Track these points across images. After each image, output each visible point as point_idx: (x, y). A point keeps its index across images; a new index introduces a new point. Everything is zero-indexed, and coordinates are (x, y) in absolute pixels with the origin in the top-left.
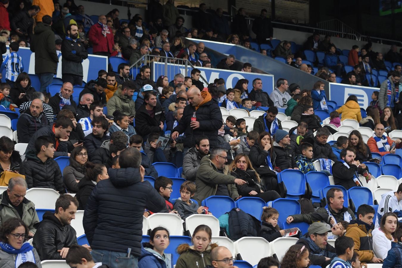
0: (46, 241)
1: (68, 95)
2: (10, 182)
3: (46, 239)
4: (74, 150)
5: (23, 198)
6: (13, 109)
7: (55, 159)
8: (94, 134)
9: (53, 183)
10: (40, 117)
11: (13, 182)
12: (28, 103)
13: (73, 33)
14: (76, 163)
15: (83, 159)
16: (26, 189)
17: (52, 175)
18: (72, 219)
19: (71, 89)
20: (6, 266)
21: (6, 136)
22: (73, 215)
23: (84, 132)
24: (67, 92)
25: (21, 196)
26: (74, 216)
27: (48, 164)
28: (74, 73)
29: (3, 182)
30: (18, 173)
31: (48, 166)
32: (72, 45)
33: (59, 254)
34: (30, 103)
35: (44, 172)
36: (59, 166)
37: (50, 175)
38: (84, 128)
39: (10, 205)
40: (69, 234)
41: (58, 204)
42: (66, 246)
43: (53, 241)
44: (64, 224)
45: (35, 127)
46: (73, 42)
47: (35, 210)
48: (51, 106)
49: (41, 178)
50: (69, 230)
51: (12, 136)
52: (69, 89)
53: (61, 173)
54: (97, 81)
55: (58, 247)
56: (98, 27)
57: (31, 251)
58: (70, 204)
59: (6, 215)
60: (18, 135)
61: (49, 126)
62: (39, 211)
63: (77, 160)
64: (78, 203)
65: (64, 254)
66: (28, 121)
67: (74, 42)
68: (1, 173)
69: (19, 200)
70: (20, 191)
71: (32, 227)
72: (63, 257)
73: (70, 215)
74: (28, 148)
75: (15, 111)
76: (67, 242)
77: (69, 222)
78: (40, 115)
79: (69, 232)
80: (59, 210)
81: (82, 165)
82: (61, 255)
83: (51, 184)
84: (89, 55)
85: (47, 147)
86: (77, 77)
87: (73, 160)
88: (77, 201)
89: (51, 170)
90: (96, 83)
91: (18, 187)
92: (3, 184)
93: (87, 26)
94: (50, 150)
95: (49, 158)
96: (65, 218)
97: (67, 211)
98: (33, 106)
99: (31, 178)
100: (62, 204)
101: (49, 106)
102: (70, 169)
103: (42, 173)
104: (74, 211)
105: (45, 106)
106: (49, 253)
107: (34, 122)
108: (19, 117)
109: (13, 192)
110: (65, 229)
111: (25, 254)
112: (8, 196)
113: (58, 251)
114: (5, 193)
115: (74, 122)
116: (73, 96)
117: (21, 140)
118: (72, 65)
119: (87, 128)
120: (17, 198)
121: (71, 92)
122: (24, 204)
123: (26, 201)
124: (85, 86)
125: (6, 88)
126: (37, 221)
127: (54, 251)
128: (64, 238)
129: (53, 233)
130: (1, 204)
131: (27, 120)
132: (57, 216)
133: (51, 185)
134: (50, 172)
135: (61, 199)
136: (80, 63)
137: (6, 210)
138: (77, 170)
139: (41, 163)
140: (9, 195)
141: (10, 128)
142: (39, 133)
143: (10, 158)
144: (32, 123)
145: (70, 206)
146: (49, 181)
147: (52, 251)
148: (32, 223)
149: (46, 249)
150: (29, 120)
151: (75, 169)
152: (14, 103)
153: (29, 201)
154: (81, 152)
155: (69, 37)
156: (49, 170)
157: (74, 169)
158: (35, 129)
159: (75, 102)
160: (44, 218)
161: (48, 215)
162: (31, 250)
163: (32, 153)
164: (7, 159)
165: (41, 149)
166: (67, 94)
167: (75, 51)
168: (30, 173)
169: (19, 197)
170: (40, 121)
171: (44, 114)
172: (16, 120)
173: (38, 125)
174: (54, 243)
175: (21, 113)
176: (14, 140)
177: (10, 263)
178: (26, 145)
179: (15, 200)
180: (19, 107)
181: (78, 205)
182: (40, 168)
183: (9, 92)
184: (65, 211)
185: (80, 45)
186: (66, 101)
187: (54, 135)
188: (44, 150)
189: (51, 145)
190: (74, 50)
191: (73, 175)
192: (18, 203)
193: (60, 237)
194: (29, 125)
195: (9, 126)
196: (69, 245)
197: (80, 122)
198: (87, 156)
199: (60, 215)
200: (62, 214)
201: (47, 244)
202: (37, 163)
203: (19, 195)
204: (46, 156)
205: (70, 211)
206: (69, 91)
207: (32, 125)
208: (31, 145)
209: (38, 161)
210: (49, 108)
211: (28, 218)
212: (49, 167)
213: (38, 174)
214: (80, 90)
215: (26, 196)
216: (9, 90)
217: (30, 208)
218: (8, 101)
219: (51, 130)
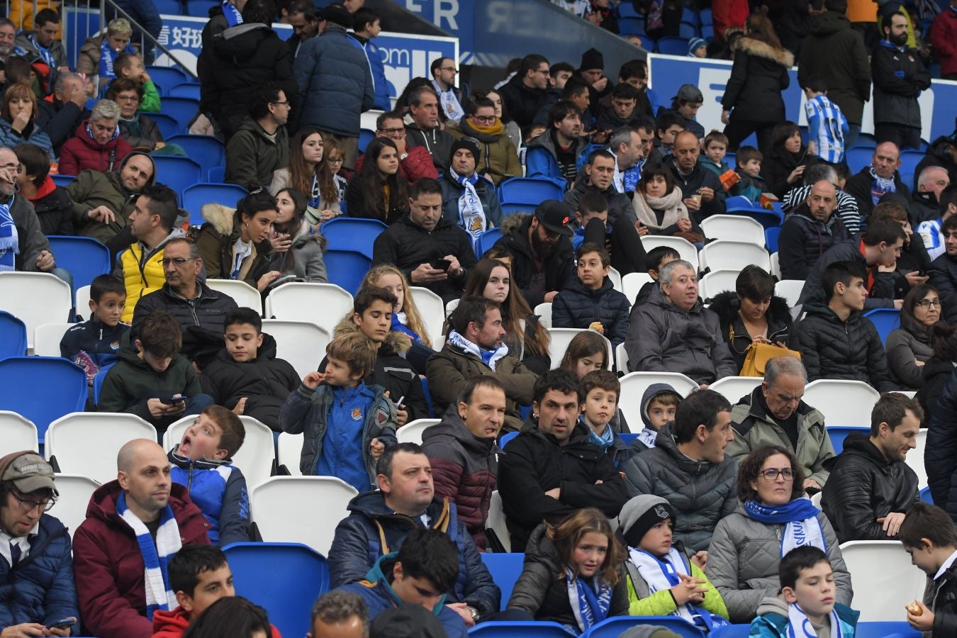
0: (853, 498)
1: (887, 169)
2: (768, 367)
3: (851, 494)
4: (911, 294)
5: (798, 403)
6: (769, 205)
7: (865, 315)
8: (950, 252)
9: (864, 368)
10: (831, 222)
11: (776, 368)
12: (802, 191)
13: (897, 32)
14: (917, 323)
15: (929, 314)
16: (804, 382)
17: (863, 349)
18: (909, 448)
19: (894, 158)
20: (761, 555)
21: (756, 264)
22: (911, 439)
23: (930, 252)
24: (885, 163)
25: (792, 398)
26: (914, 441)
27: (853, 324)
28: (901, 122)
29: (752, 368)
30: (784, 346)
31: (853, 328)
32: (895, 58)
33: (881, 528)
34: (806, 191)
35: (843, 341)
36: (878, 330)
37: (857, 348)
38: (928, 243)
39: (769, 419)
40: (902, 483)
41: (877, 416)
42: (895, 509)
43: (868, 497)
44: (891, 460)
45: (818, 245)
46: (897, 53)
47: (825, 429)
48: (853, 196)
49: (837, 355)
50: (902, 473)
51: (769, 264)
52: (889, 156)
53: (881, 345)
54: (953, 138)
55: (879, 511)
56: (950, 16)
57: (814, 519)
58: (904, 415)
59: (762, 440)
60: (780, 262)
61: (852, 241)
62: (834, 431)
63: (917, 316)
64: (922, 413)
65: (891, 527)
66: (804, 232)
67: (900, 52)
68: (748, 348)
69: (789, 408)
70: (790, 387)
71: (819, 466)
72: (889, 534)
73: (905, 440)
74: (804, 290)
75: (772, 209)
76: (898, 500)
77: (902, 454)
78: (830, 218)
79: (902, 480)
80: (880, 429)
81: (928, 326)
82: (885, 528)
83: (859, 370)
84: (933, 81)
85: (848, 285)
86: (907, 129)
87: (908, 316)
88: (920, 408)
89: (861, 338)
90: (951, 142)
91: (786, 377)
92: (752, 371)
93: (925, 15)
94: (854, 292)
95: (854, 311)
96: (895, 446)
97: (898, 431)
98: (818, 198)
99: (815, 353)
100: (885, 415)
101: (849, 196)
102: (903, 337)
103: (839, 344)
104: (914, 429)
105: (839, 197)
106: (858, 524)
107: (817, 233)
108: (782, 223)
109: (776, 389)
110: (893, 471)
111: (802, 524)
112: (765, 398)
113: (878, 520)
114: (758, 391)
115: (908, 229)
116: (901, 173)
117: (787, 273)
118: (897, 104)
119: (937, 243)
120: (784, 403)
121: (893, 164)
122: (800, 417)
123: (804, 409)
124: (927, 150)
125: (754, 158)
126: (830, 453)
127: (870, 522)
128: (892, 491)
129: (867, 481)
130: (750, 416)
131: (802, 229)
132: (875, 442)
133: (860, 373)
134: (856, 342)
135: (883, 404)
136: (913, 100)
137: (760, 429)
138: (917, 338)
139: (838, 321)
140: (765, 395)
141: (763, 246)
142: (830, 257)
143: (766, 314)
144: (811, 236)
145: (904, 419)
146: (856, 362)
147: (866, 521)
148: (818, 458)
149: (851, 516)
150: (805, 229)
151: (914, 336)
152: (771, 192)
153: (812, 409)
154: (926, 298)
155: (888, 42)
156: (856, 337)
157: (910, 336)
158: (819, 250)
159: (906, 187)
160: (846, 446)
161: (854, 440)
162: (816, 515)
163: (818, 301)
164: (759, 317)
165: (835, 290)
166: (884, 167)
167: (903, 72)
168: (814, 344)
169: (788, 400)
170: (830, 231)
171: (838, 214)
172: (776, 230)
173: (825, 240)
174: (868, 502)
175: (787, 212)
176: (773, 274)
177: (769, 548)
178: (800, 284)
179: (779, 408)
180: (781, 199)
181: (923, 417)
182: (835, 332)
183: (759, 167)
184: (893, 430)
185: (913, 57)
186: (886, 184)
187: (865, 260)
188: (841, 292)
189: (856, 280)
190: (900, 70)
191: (910, 350)
192: (786, 413)
193: (883, 488)
194: (805, 240)
195: (761, 241)
196: (903, 507)
197: (921, 230)
198: (939, 306)
199: (882, 439)
200: (887, 437)
201: (853, 505)
202: (827, 323)
203: (789, 396)
204: (847, 305)
205: (906, 430)
206: (890, 160)
207: (814, 241)
208: (811, 284)
209: (829, 318)
210: (849, 200)
211: (809, 445)
212: (855, 331)
213: (831, 345)
214: (917, 159)
215: (803, 398)
216: (759, 162)
217: (814, 425)
218: (757, 187)
219: (857, 250)
